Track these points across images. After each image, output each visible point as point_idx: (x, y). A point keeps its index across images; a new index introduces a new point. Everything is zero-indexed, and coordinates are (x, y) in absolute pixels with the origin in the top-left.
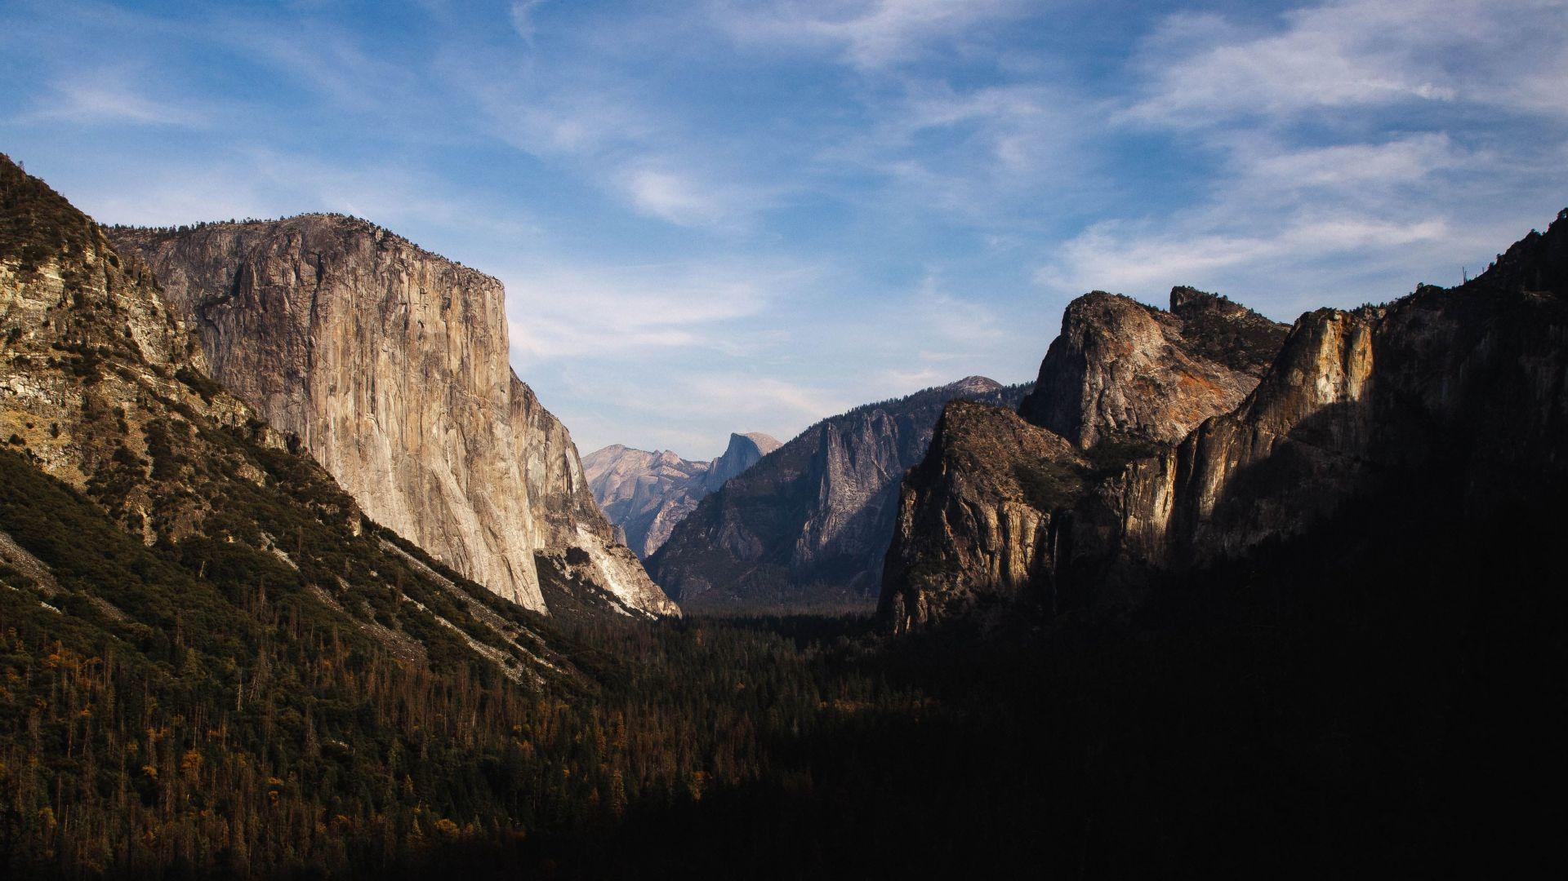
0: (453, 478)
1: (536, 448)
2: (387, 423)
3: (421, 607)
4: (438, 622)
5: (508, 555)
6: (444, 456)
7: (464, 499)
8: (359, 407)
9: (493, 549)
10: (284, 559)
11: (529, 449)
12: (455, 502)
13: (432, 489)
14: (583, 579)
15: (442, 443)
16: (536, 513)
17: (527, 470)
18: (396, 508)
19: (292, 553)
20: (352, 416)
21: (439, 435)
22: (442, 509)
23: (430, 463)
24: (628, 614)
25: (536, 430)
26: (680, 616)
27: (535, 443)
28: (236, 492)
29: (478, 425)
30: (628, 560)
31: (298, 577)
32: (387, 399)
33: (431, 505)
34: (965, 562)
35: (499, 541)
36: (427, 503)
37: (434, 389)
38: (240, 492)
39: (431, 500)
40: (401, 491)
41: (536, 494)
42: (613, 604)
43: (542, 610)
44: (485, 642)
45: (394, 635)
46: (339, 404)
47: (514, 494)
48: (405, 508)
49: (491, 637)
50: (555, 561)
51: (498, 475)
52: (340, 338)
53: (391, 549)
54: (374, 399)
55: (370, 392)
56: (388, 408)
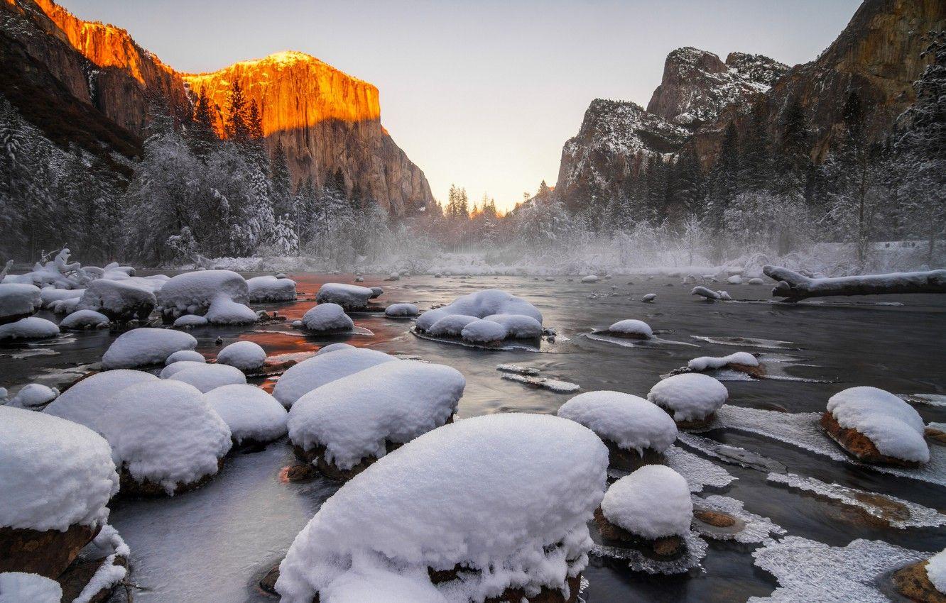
1: (407, 179)
2: (316, 152)
6: (346, 170)
8: (299, 143)
11: (403, 178)
15: (345, 164)
17: (402, 188)
20: (295, 147)
21: (343, 160)
27: (406, 176)
29: (364, 156)
37: (339, 137)
46: (287, 140)
51: (374, 180)
54: (308, 140)
55: (305, 136)
56: (316, 145)
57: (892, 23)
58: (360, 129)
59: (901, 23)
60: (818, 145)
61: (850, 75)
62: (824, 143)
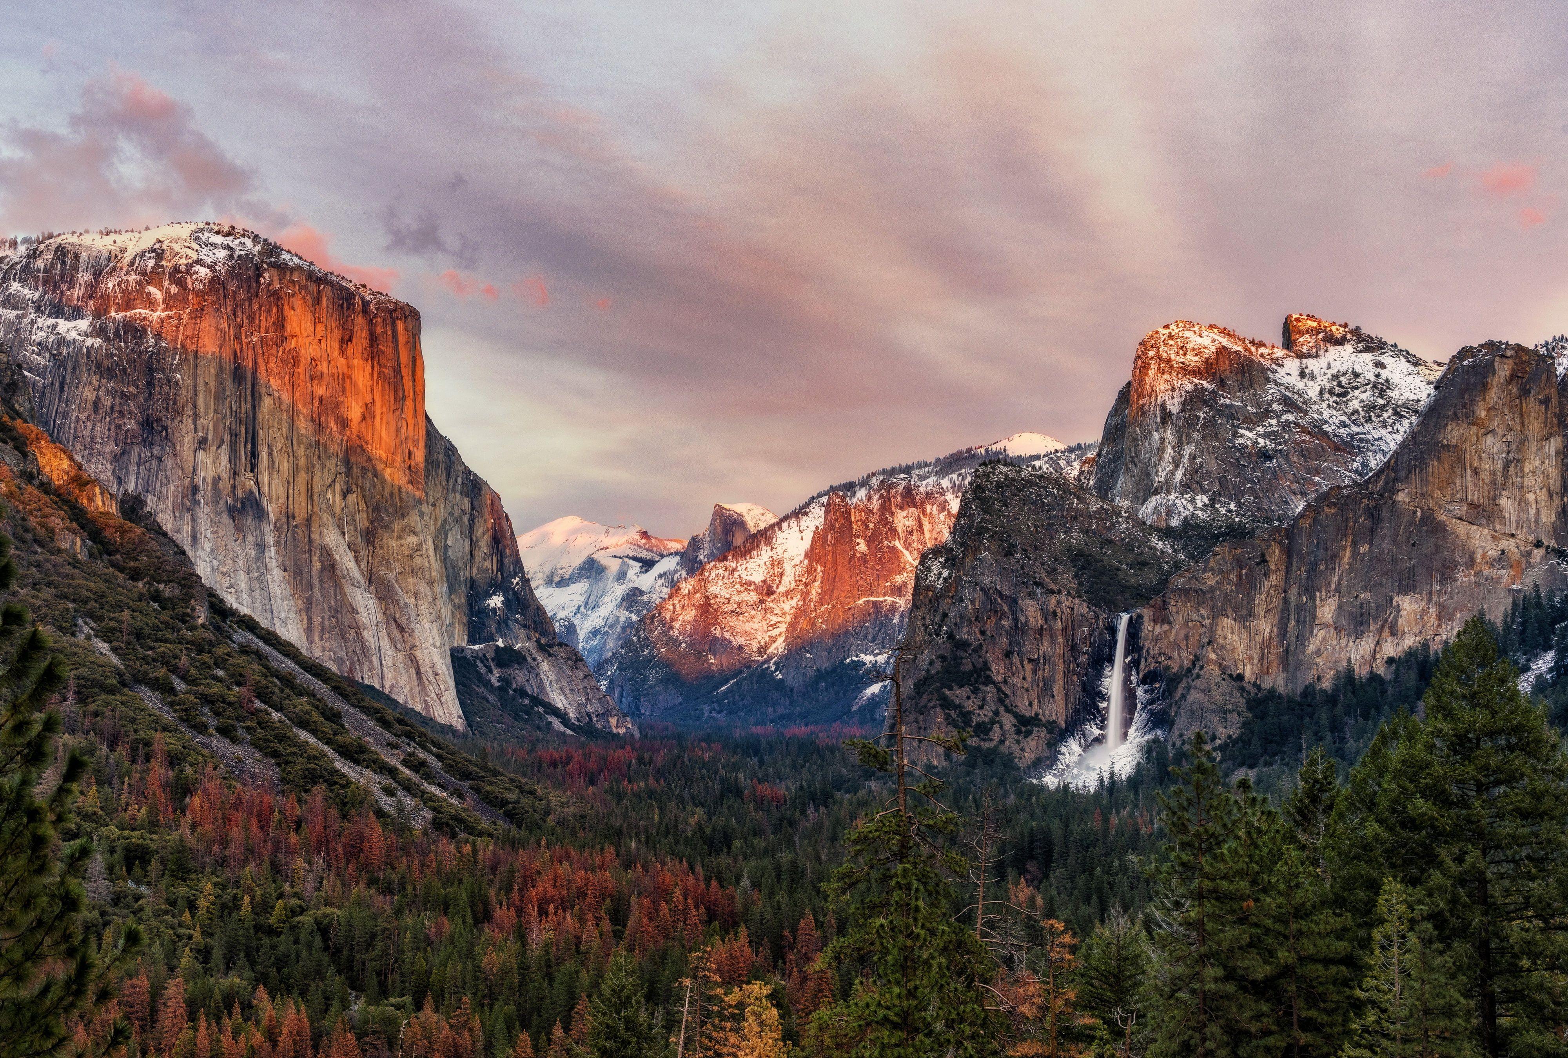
0: (350, 555)
1: (458, 520)
2: (270, 484)
3: (276, 716)
4: (297, 735)
5: (418, 654)
6: (340, 527)
7: (363, 582)
8: (235, 465)
9: (399, 646)
10: (105, 651)
11: (450, 520)
12: (353, 585)
13: (323, 569)
14: (514, 686)
15: (338, 510)
16: (457, 601)
17: (446, 547)
18: (279, 592)
19: (115, 644)
20: (225, 476)
21: (334, 501)
22: (335, 595)
23: (321, 535)
24: (569, 732)
25: (458, 496)
26: (637, 735)
27: (457, 512)
28: (49, 566)
29: (383, 488)
30: (571, 663)
31: (118, 674)
32: (270, 454)
33: (322, 588)
34: (999, 672)
35: (407, 635)
36: (317, 586)
37: (330, 443)
38: (54, 566)
39: (322, 581)
40: (285, 570)
41: (456, 577)
42: (550, 718)
43: (459, 724)
44: (357, 762)
45: (238, 751)
46: (210, 461)
47: (427, 577)
48: (289, 591)
49: (366, 756)
50: (479, 663)
51: (407, 552)
52: (213, 378)
53: (249, 641)
54: (254, 455)
55: (249, 446)
56: (271, 466)
57: (1474, 439)
58: (378, 419)
59: (1490, 439)
60: (1372, 628)
61: (1419, 514)
62: (1383, 626)
